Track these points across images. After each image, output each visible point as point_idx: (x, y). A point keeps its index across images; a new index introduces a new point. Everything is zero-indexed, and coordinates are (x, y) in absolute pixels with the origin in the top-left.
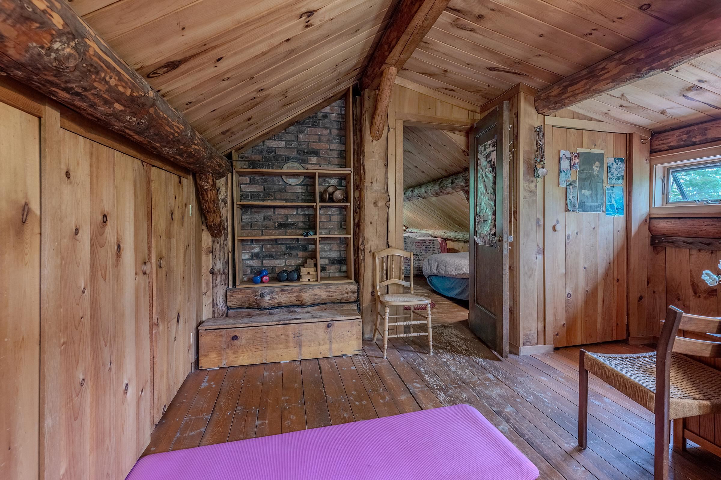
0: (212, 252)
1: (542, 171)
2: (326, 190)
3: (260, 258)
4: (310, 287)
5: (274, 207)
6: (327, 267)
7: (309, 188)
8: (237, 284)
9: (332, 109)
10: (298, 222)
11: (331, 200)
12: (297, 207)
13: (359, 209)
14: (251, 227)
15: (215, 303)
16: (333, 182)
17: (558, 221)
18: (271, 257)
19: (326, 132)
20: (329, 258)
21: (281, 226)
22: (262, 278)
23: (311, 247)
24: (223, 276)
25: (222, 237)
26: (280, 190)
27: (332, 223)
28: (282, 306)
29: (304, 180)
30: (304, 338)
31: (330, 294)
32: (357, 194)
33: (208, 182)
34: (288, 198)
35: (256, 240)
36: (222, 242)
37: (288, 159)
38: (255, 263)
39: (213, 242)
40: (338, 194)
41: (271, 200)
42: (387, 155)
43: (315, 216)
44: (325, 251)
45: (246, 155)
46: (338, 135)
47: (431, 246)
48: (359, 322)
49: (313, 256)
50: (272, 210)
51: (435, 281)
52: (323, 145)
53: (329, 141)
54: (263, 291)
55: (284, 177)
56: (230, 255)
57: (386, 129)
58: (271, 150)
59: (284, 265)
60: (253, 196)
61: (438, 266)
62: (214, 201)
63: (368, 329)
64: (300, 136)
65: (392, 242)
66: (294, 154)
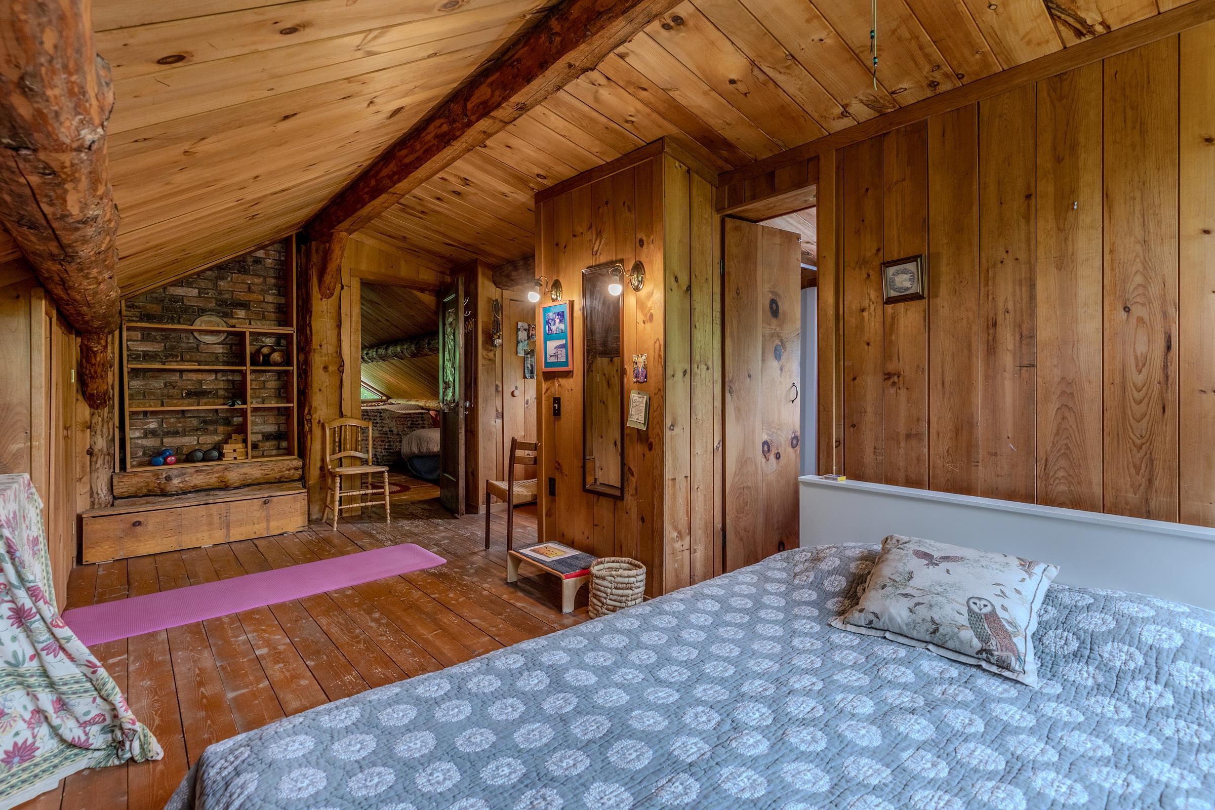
0: (90, 427)
1: (498, 342)
2: (258, 351)
3: (158, 435)
4: (238, 465)
5: (181, 371)
6: (260, 444)
7: (234, 347)
8: (128, 466)
9: (267, 254)
10: (217, 390)
11: (267, 361)
12: (216, 372)
13: (305, 372)
14: (144, 396)
15: (95, 491)
16: (269, 341)
17: (516, 388)
18: (176, 433)
19: (258, 280)
20: (262, 433)
21: (190, 394)
22: (165, 459)
23: (237, 420)
24: (107, 457)
25: (106, 409)
26: (190, 350)
27: (266, 391)
28: (197, 490)
29: (226, 338)
30: (232, 518)
31: (266, 472)
32: (302, 357)
33: (99, 343)
34: (202, 359)
35: (153, 412)
36: (106, 415)
37: (202, 311)
38: (150, 442)
39: (92, 415)
40: (276, 357)
41: (176, 361)
42: (340, 315)
43: (243, 383)
44: (257, 424)
45: (136, 304)
46: (275, 285)
47: (420, 422)
48: (305, 496)
49: (242, 429)
50: (178, 374)
51: (417, 463)
52: (255, 296)
53: (263, 292)
54: (170, 473)
55: (196, 334)
56: (117, 431)
57: (339, 286)
58: (174, 299)
59: (195, 443)
60: (147, 356)
61: (420, 446)
62: (103, 365)
63: (315, 509)
64: (221, 283)
65: (346, 409)
66: (212, 305)
